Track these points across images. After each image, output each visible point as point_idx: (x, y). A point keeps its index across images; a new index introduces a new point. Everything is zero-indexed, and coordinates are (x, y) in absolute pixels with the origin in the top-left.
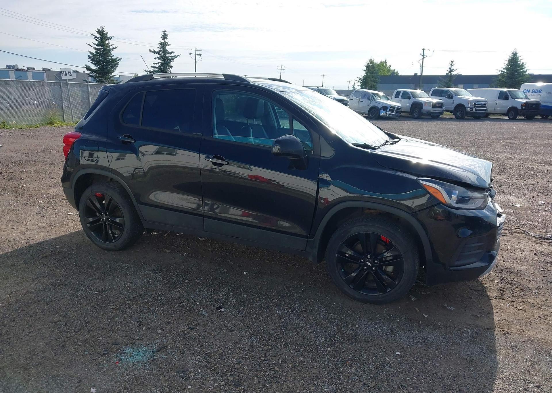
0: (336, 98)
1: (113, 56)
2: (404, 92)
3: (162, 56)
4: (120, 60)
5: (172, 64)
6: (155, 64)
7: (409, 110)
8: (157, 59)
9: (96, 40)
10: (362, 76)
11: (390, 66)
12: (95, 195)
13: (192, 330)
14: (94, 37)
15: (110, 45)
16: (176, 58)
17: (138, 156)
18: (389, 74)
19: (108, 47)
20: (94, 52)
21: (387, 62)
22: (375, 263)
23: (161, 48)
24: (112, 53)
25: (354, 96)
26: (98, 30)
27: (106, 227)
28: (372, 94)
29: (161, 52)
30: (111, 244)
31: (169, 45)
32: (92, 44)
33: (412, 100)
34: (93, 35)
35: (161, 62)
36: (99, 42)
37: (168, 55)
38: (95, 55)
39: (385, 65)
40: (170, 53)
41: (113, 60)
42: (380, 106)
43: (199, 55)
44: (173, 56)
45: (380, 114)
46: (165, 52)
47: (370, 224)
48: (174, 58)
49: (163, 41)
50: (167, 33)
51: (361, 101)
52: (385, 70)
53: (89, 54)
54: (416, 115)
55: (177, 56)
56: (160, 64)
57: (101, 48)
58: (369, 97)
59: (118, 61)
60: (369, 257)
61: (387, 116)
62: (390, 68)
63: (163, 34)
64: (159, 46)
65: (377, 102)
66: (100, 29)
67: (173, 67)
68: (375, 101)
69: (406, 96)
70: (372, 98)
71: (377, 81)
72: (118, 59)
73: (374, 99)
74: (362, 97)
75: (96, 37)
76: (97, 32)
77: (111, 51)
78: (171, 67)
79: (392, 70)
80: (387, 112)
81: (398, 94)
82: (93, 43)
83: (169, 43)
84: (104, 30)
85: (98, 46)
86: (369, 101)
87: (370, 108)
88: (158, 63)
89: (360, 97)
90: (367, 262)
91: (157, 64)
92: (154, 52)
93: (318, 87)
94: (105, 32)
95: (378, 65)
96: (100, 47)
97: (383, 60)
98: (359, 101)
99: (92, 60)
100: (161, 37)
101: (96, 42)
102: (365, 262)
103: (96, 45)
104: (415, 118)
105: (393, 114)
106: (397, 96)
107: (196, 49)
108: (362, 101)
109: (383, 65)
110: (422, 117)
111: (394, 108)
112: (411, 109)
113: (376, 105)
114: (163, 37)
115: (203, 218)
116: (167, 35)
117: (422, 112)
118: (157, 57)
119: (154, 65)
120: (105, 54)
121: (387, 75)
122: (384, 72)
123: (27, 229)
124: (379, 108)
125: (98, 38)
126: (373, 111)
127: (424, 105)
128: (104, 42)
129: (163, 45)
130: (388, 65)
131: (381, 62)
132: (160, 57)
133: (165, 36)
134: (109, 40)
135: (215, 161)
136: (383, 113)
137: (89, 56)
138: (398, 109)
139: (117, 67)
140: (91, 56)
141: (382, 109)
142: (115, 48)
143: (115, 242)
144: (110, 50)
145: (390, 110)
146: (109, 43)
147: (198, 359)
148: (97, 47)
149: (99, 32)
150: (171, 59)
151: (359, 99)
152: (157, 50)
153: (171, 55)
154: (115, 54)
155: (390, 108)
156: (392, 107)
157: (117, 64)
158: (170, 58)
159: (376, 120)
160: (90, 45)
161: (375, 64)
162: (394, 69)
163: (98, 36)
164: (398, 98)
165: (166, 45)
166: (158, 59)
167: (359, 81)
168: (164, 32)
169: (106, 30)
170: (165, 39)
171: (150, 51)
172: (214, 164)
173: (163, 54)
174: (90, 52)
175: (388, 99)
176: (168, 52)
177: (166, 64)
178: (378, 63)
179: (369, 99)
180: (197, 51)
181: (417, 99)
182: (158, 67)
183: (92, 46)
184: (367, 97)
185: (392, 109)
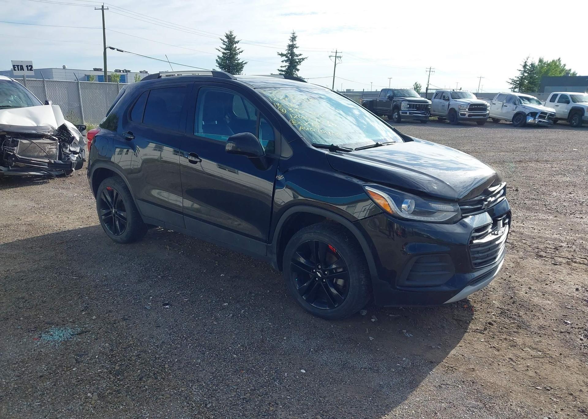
0: (472, 101)
1: (239, 60)
2: (562, 95)
3: (289, 59)
4: (246, 63)
5: (298, 67)
6: (282, 67)
7: (566, 117)
8: (284, 62)
9: (224, 44)
10: (516, 77)
11: (565, 65)
12: (107, 189)
13: (124, 320)
14: (223, 41)
15: (237, 49)
16: (304, 60)
17: (135, 151)
18: (562, 74)
19: (235, 50)
20: (221, 57)
21: (560, 61)
22: (325, 274)
23: (290, 50)
24: (239, 56)
25: (497, 100)
26: (227, 34)
27: (114, 219)
28: (519, 98)
29: (289, 55)
30: (119, 236)
31: (296, 48)
32: (220, 49)
33: (572, 105)
34: (222, 40)
35: (288, 65)
36: (227, 47)
37: (295, 58)
38: (222, 60)
39: (558, 64)
40: (297, 56)
41: (238, 64)
42: (527, 112)
43: (339, 58)
44: (300, 59)
45: (527, 121)
46: (292, 54)
47: (319, 232)
48: (302, 60)
49: (291, 43)
50: (296, 35)
51: (505, 106)
52: (557, 70)
53: (217, 58)
54: (575, 122)
55: (305, 58)
56: (287, 67)
57: (228, 53)
58: (516, 101)
59: (243, 65)
60: (320, 267)
61: (535, 123)
62: (564, 67)
63: (292, 36)
64: (287, 49)
65: (524, 107)
66: (229, 33)
67: (299, 70)
68: (521, 105)
69: (565, 100)
70: (518, 102)
71: (536, 83)
72: (243, 63)
73: (521, 103)
74: (506, 101)
75: (224, 42)
76: (226, 36)
77: (238, 55)
78: (298, 70)
79: (567, 70)
80: (536, 119)
81: (555, 96)
82: (221, 47)
83: (297, 46)
84: (232, 35)
85: (225, 50)
86: (515, 106)
87: (516, 113)
88: (286, 66)
89: (505, 101)
90: (317, 273)
91: (284, 67)
92: (282, 55)
93: (453, 90)
94: (233, 37)
95: (548, 65)
96: (228, 51)
97: (556, 59)
98: (502, 106)
99: (219, 64)
100: (290, 40)
101: (224, 47)
102: (316, 272)
103: (224, 49)
104: (574, 127)
105: (543, 122)
106: (552, 100)
107: (336, 51)
108: (507, 106)
109: (555, 64)
110: (583, 125)
111: (546, 113)
112: (569, 116)
113: (523, 110)
114: (292, 39)
115: (183, 216)
116: (295, 37)
117: (582, 119)
118: (285, 60)
119: (281, 69)
120: (231, 58)
121: (560, 76)
122: (556, 72)
123: (68, 218)
124: (526, 114)
125: (226, 42)
126: (518, 118)
127: (586, 110)
128: (231, 46)
129: (291, 47)
130: (562, 63)
131: (553, 61)
132: (287, 60)
133: (294, 38)
134: (236, 44)
135: (190, 158)
136: (530, 120)
137: (217, 60)
138: (551, 115)
139: (242, 70)
140: (219, 60)
141: (530, 115)
142: (241, 52)
143: (122, 234)
144: (236, 54)
145: (540, 117)
146: (236, 47)
147: (106, 346)
148: (225, 52)
149: (227, 37)
150: (298, 62)
151: (503, 104)
152: (285, 52)
153: (298, 58)
154: (241, 58)
155: (541, 114)
156: (543, 113)
157: (242, 68)
158: (297, 60)
159: (522, 128)
160: (218, 50)
161: (545, 63)
162: (570, 69)
163: (226, 40)
164: (554, 102)
165: (294, 47)
166: (286, 62)
167: (512, 83)
168: (293, 34)
169: (234, 34)
170: (294, 41)
171: (278, 54)
172: (191, 161)
173: (290, 57)
174: (218, 56)
175: (540, 104)
176: (296, 54)
177: (292, 66)
178: (549, 62)
179: (515, 103)
180: (337, 53)
181: (577, 103)
182: (285, 70)
183: (219, 51)
184: (512, 101)
185: (543, 114)
